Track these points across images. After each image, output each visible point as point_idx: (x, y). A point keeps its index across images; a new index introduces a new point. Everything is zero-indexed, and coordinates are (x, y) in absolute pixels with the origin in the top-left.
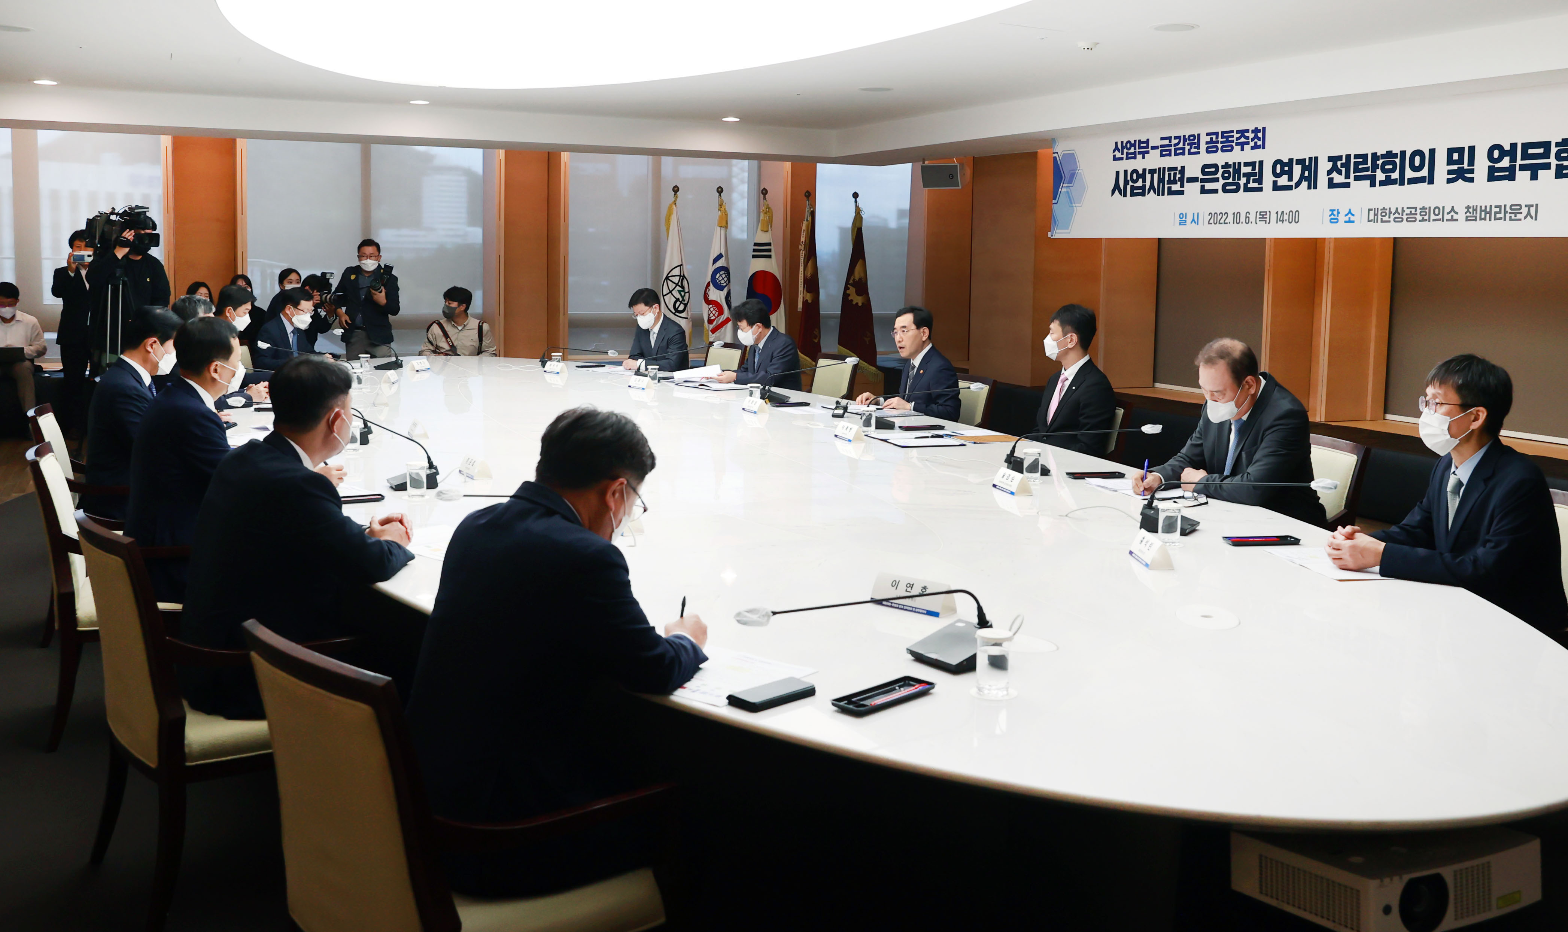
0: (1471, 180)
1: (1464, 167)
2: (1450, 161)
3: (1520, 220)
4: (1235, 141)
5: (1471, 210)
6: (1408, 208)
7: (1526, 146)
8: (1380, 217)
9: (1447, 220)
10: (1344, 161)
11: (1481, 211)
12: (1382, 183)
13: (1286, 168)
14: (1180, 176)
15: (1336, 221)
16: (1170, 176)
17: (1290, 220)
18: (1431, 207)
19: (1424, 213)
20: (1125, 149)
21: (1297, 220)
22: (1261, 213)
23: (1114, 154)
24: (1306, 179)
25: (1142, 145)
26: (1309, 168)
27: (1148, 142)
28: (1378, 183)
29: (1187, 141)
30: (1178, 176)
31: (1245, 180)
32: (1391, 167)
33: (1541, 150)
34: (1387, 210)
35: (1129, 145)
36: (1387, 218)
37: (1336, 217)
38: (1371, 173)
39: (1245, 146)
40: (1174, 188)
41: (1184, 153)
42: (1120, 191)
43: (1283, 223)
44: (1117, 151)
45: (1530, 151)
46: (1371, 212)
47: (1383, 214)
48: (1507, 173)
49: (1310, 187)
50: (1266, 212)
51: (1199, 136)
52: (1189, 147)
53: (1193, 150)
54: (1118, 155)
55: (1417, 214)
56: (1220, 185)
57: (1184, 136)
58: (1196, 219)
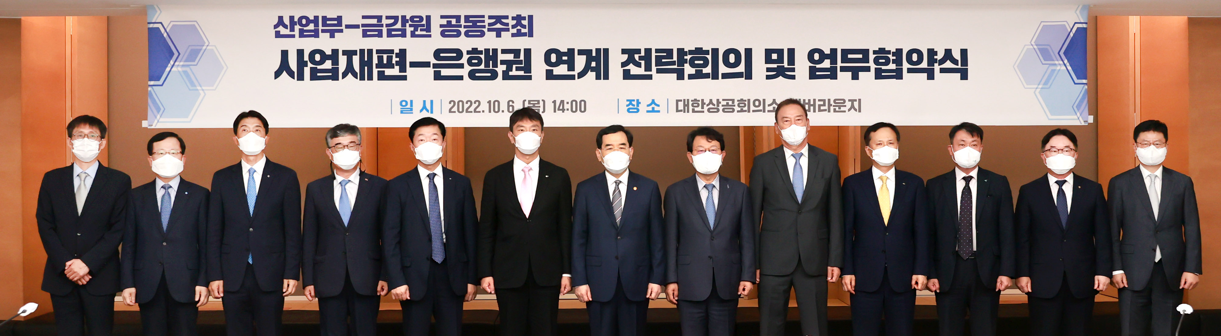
0: (793, 77)
1: (784, 66)
2: (768, 60)
3: (845, 111)
4: (487, 27)
6: (723, 100)
7: (845, 52)
8: (691, 108)
10: (643, 54)
12: (691, 77)
13: (565, 58)
14: (398, 59)
15: (636, 110)
16: (380, 59)
17: (574, 110)
18: (750, 99)
19: (743, 105)
20: (296, 25)
21: (583, 110)
22: (531, 102)
23: (277, 30)
24: (593, 69)
25: (328, 22)
26: (597, 59)
27: (339, 19)
28: (686, 76)
29: (408, 22)
30: (395, 60)
31: (504, 67)
32: (702, 62)
33: (860, 56)
34: (699, 101)
35: (304, 21)
36: (699, 109)
37: (636, 107)
38: (678, 66)
39: (502, 33)
40: (388, 72)
41: (404, 35)
42: (291, 74)
43: (563, 112)
44: (281, 26)
45: (850, 56)
46: (679, 103)
47: (695, 105)
48: (829, 73)
49: (598, 77)
50: (538, 101)
51: (428, 18)
52: (412, 29)
53: (418, 33)
54: (283, 31)
55: (734, 106)
56: (465, 72)
57: (402, 17)
58: (428, 106)
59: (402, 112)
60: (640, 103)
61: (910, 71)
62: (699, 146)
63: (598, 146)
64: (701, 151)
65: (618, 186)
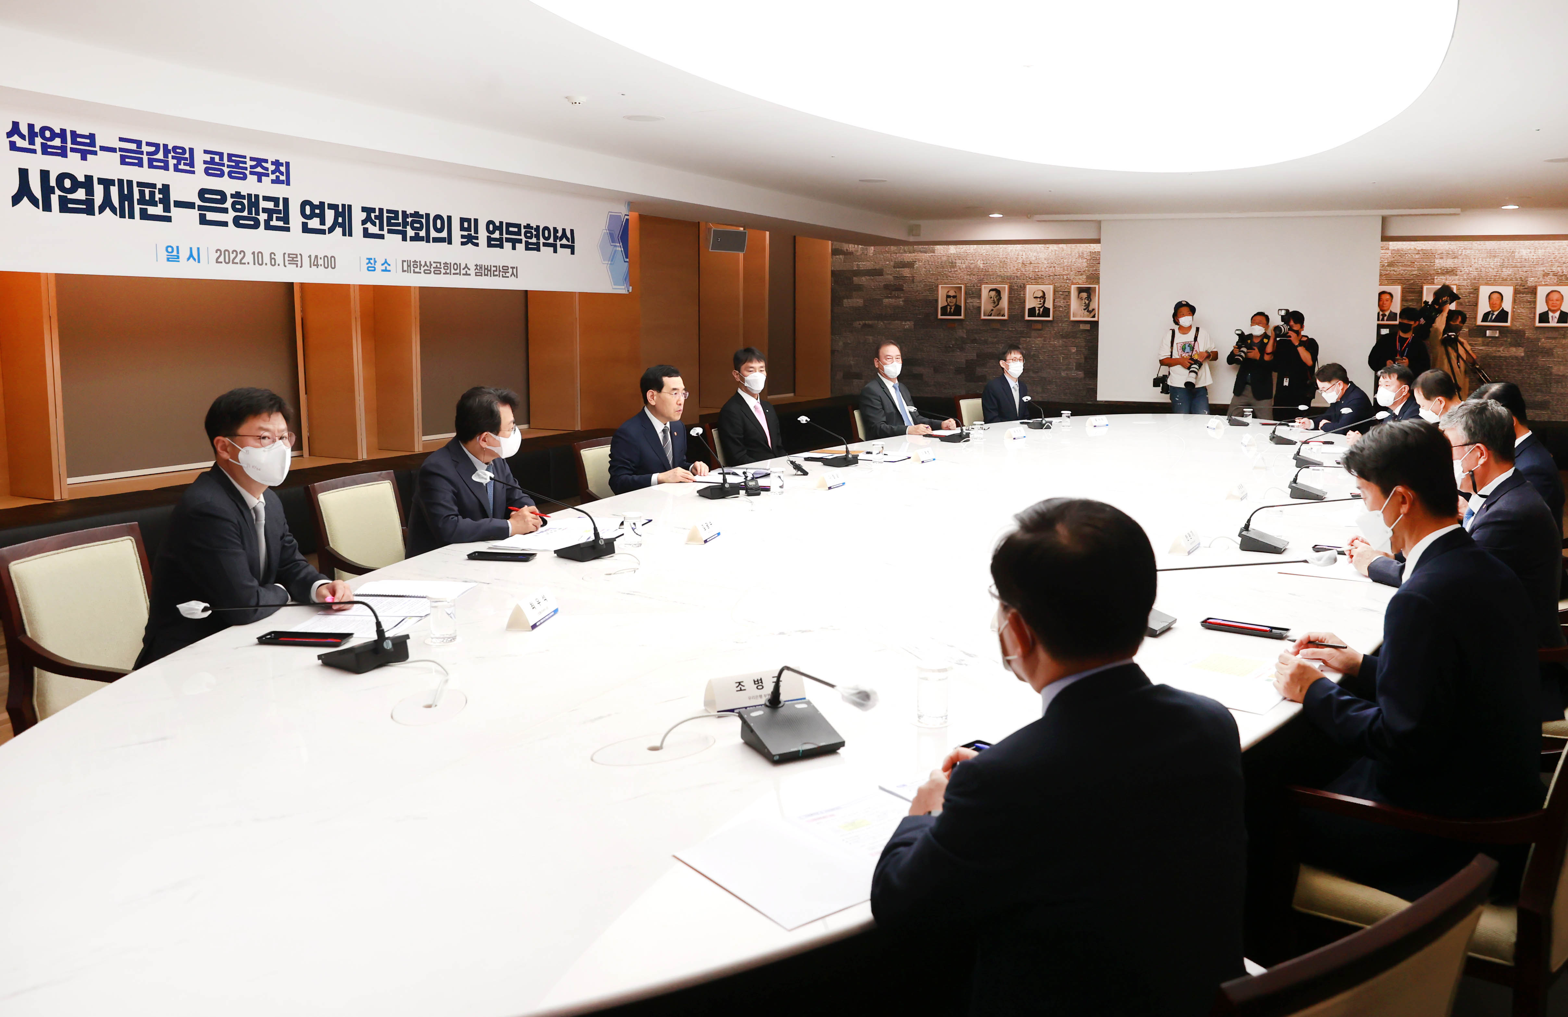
0: (477, 245)
1: (471, 234)
2: (462, 228)
3: (508, 277)
4: (248, 169)
5: (478, 268)
6: (434, 262)
7: (507, 225)
8: (412, 268)
9: (463, 274)
10: (377, 213)
11: (485, 269)
12: (411, 239)
13: (317, 211)
14: (161, 196)
15: (373, 269)
16: (142, 193)
17: (326, 266)
18: (451, 263)
19: (447, 268)
20: (37, 137)
21: (333, 266)
22: (290, 256)
23: (11, 139)
24: (340, 226)
25: (78, 139)
26: (342, 214)
27: (92, 137)
28: (408, 238)
29: (170, 153)
30: (158, 196)
31: (265, 216)
32: (419, 225)
33: (516, 229)
34: (418, 262)
35: (48, 134)
36: (418, 270)
37: (373, 266)
38: (402, 228)
39: (263, 177)
40: (151, 210)
41: (166, 168)
42: (34, 201)
43: (317, 267)
44: (16, 136)
45: (510, 229)
46: (404, 263)
47: (415, 266)
48: (499, 243)
49: (344, 234)
50: (297, 255)
51: (191, 151)
52: (175, 161)
53: (181, 167)
54: (20, 143)
55: (441, 268)
56: (229, 217)
57: (164, 145)
58: (195, 255)
59: (168, 260)
60: (376, 262)
61: (544, 245)
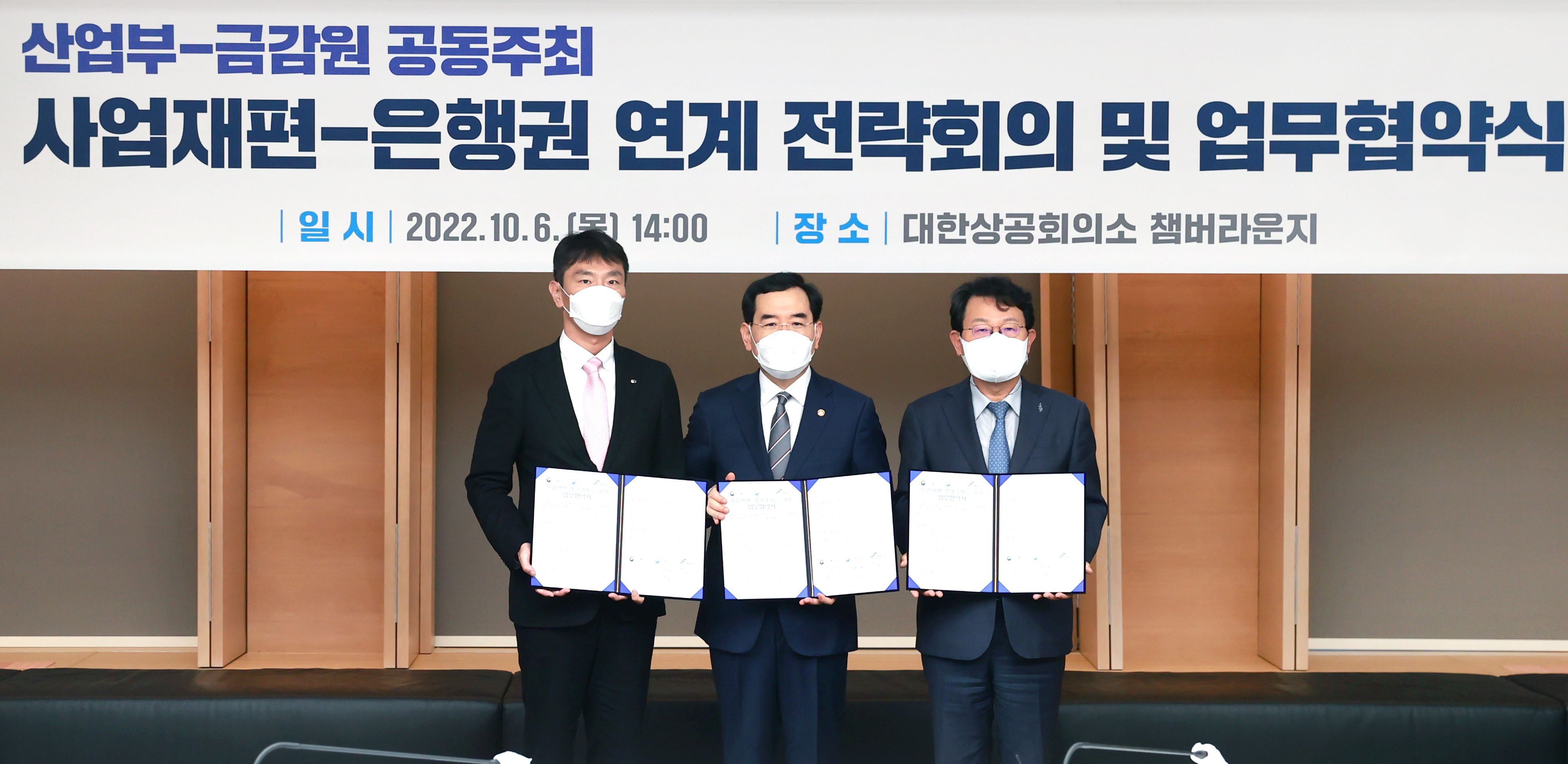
0: (1164, 166)
1: (1144, 140)
2: (1109, 127)
3: (1279, 242)
4: (491, 52)
5: (1165, 222)
6: (1009, 216)
7: (1282, 110)
8: (936, 233)
9: (1109, 241)
10: (832, 113)
11: (1189, 224)
12: (937, 164)
13: (661, 122)
14: (296, 122)
15: (815, 237)
16: (257, 120)
17: (681, 235)
18: (1067, 215)
19: (1052, 227)
20: (73, 44)
21: (699, 235)
22: (587, 219)
23: (30, 53)
24: (722, 147)
25: (143, 39)
26: (732, 124)
27: (167, 32)
28: (927, 164)
29: (319, 41)
30: (289, 123)
31: (527, 142)
32: (961, 132)
33: (1316, 119)
34: (954, 217)
35: (89, 36)
36: (955, 235)
37: (815, 230)
38: (908, 142)
39: (524, 65)
40: (275, 149)
41: (309, 68)
42: (61, 151)
43: (657, 240)
44: (38, 47)
45: (1293, 119)
46: (912, 222)
47: (945, 226)
48: (1245, 157)
49: (733, 165)
50: (603, 216)
51: (363, 31)
52: (328, 55)
53: (341, 64)
54: (43, 57)
55: (1033, 228)
56: (442, 150)
57: (306, 28)
58: (362, 226)
59: (304, 238)
60: (825, 221)
61: (1429, 151)
62: (978, 320)
63: (745, 319)
64: (982, 330)
65: (784, 405)
